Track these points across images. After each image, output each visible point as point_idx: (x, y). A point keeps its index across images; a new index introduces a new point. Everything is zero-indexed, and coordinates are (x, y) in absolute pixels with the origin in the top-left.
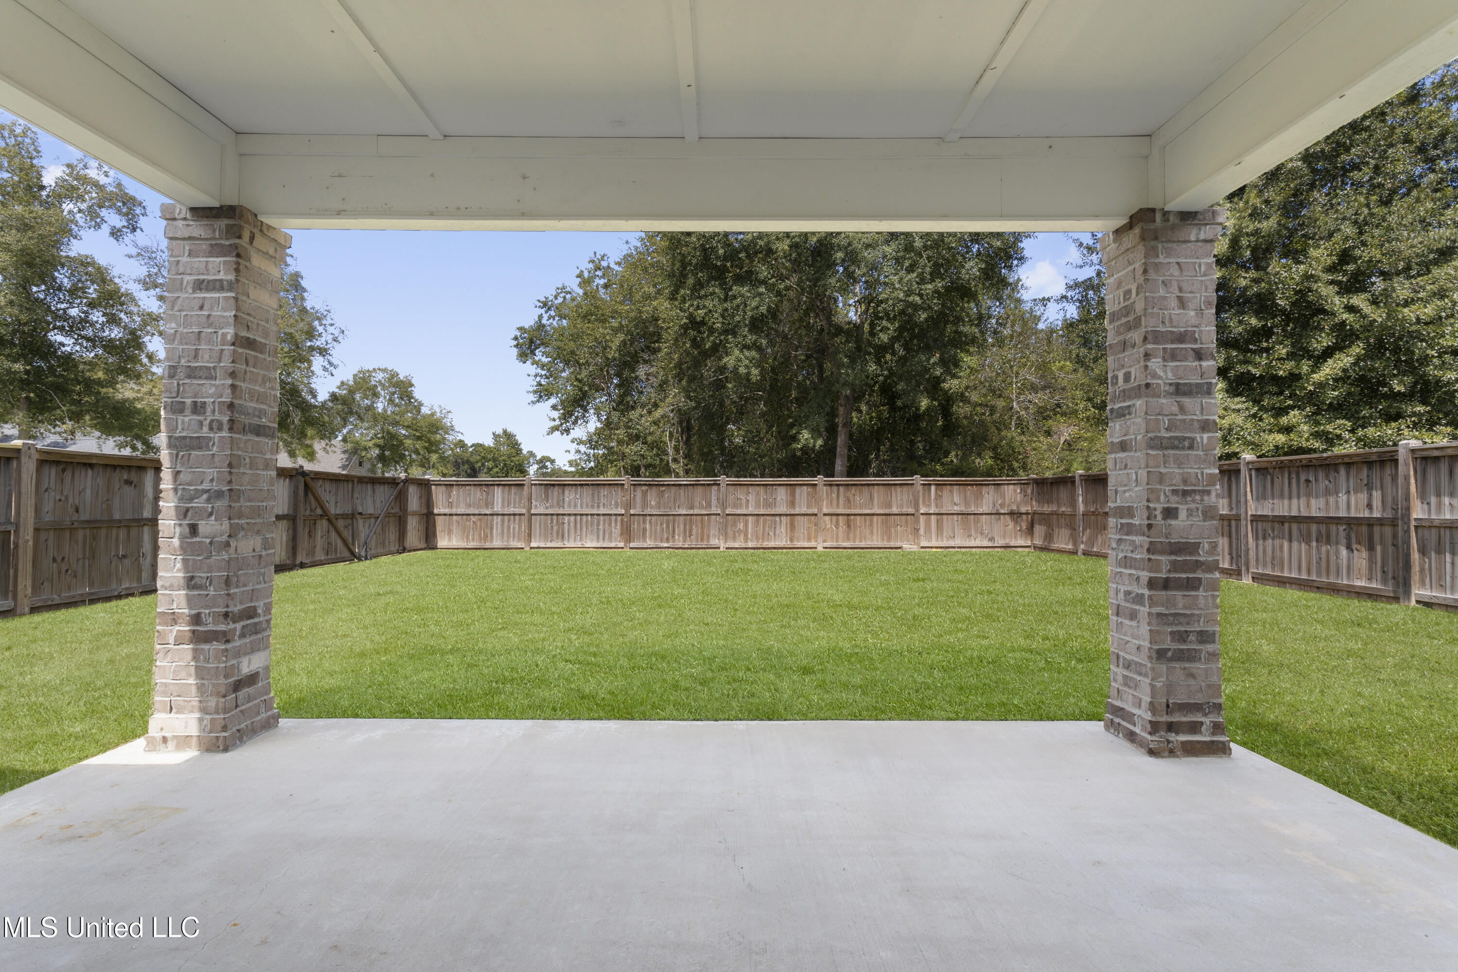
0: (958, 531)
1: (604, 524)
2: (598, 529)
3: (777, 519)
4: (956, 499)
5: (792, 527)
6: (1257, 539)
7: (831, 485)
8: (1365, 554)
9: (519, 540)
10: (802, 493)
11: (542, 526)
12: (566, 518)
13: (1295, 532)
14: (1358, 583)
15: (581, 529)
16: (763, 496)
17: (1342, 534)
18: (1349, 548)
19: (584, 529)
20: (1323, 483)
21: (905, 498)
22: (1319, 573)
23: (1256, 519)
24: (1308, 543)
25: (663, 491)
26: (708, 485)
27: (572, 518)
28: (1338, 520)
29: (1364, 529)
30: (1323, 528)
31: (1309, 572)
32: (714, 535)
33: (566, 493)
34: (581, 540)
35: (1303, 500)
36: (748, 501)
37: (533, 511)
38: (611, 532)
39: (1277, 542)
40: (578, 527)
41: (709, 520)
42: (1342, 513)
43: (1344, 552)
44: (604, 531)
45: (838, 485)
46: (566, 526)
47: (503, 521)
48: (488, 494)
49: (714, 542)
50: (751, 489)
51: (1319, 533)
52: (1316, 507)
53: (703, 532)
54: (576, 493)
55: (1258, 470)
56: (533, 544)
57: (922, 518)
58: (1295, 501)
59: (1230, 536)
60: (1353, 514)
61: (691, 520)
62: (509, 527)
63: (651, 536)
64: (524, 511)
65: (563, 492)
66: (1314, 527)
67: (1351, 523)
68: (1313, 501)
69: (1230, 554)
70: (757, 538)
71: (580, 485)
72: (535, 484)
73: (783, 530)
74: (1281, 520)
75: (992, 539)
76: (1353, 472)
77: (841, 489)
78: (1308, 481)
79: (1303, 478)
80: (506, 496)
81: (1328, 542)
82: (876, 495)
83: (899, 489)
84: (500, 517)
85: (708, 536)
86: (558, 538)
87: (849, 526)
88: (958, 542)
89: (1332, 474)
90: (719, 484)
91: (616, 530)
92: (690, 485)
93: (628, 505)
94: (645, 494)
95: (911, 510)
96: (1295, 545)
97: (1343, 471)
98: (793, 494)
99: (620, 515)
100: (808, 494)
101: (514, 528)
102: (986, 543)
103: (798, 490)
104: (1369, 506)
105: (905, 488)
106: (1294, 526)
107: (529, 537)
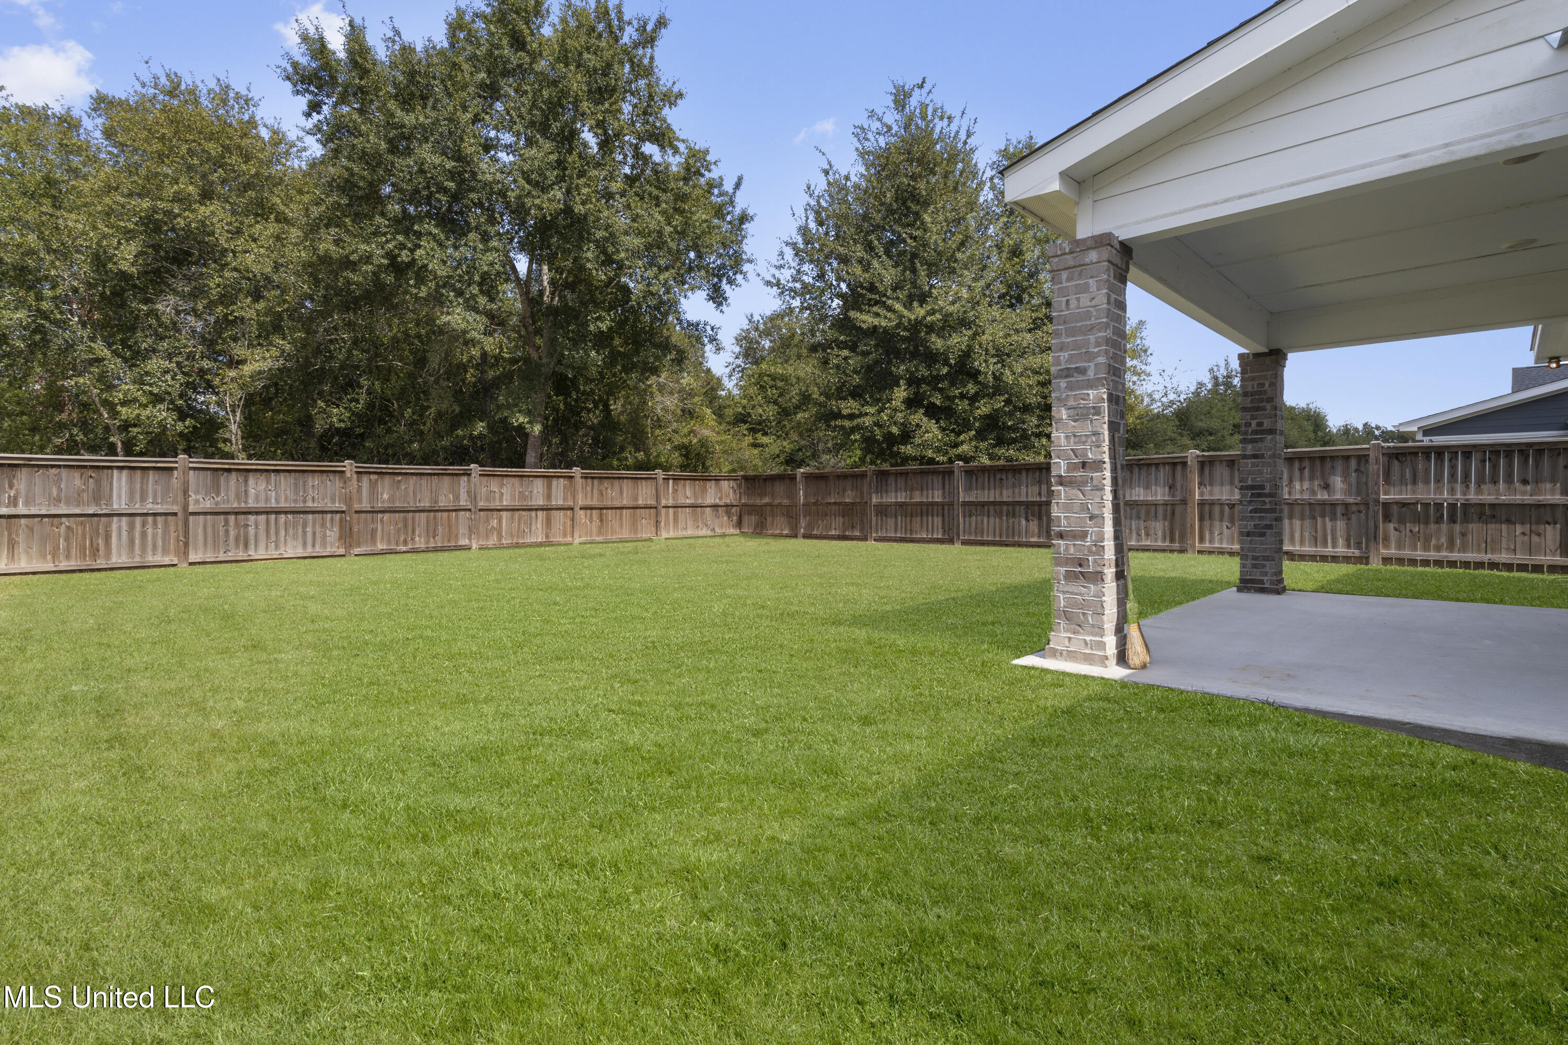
0: (690, 523)
1: (314, 524)
2: (304, 532)
3: (533, 513)
4: (688, 493)
5: (548, 522)
6: (964, 516)
7: (586, 478)
8: (1036, 522)
9: (165, 551)
10: (559, 486)
11: (209, 531)
12: (252, 518)
13: (992, 511)
14: (1032, 540)
15: (277, 533)
16: (518, 489)
17: (1023, 511)
18: (1027, 520)
19: (282, 533)
20: (1011, 480)
21: (649, 492)
22: (1007, 536)
23: (965, 504)
24: (1001, 518)
25: (399, 481)
26: (457, 475)
27: (262, 518)
28: (1020, 503)
29: (1036, 508)
30: (1010, 508)
31: (1001, 536)
32: (464, 534)
33: (251, 482)
34: (277, 547)
35: (997, 491)
36: (502, 494)
37: (192, 508)
38: (325, 536)
39: (979, 518)
40: (272, 531)
41: (457, 516)
42: (1024, 499)
43: (1024, 522)
44: (314, 534)
45: (593, 478)
46: (251, 530)
47: (131, 527)
48: (98, 482)
49: (464, 542)
50: (505, 480)
51: (1008, 511)
52: (1006, 495)
53: (450, 531)
54: (268, 482)
55: (966, 472)
56: (193, 557)
57: (663, 510)
58: (992, 491)
59: (943, 515)
60: (1030, 499)
61: (435, 518)
62: (144, 534)
63: (382, 539)
64: (175, 508)
65: (246, 481)
66: (1005, 508)
67: (1028, 505)
68: (1005, 492)
69: (943, 528)
70: (512, 536)
71: (274, 471)
72: (195, 469)
73: (539, 526)
74: (983, 504)
75: (713, 530)
76: (1030, 474)
77: (596, 482)
78: (1001, 479)
79: (998, 477)
80: (138, 486)
81: (1014, 516)
82: (625, 488)
83: (644, 482)
84: (124, 520)
85: (457, 536)
86: (237, 547)
87: (601, 521)
88: (689, 532)
89: (1017, 475)
90: (469, 475)
91: (333, 534)
92: (434, 474)
93: (348, 500)
94: (373, 485)
95: (653, 503)
96: (992, 519)
97: (1024, 474)
98: (549, 487)
99: (337, 512)
100: (565, 487)
101: (154, 536)
102: (709, 533)
103: (554, 482)
104: (1040, 494)
105: (649, 482)
106: (991, 508)
107: (184, 547)
